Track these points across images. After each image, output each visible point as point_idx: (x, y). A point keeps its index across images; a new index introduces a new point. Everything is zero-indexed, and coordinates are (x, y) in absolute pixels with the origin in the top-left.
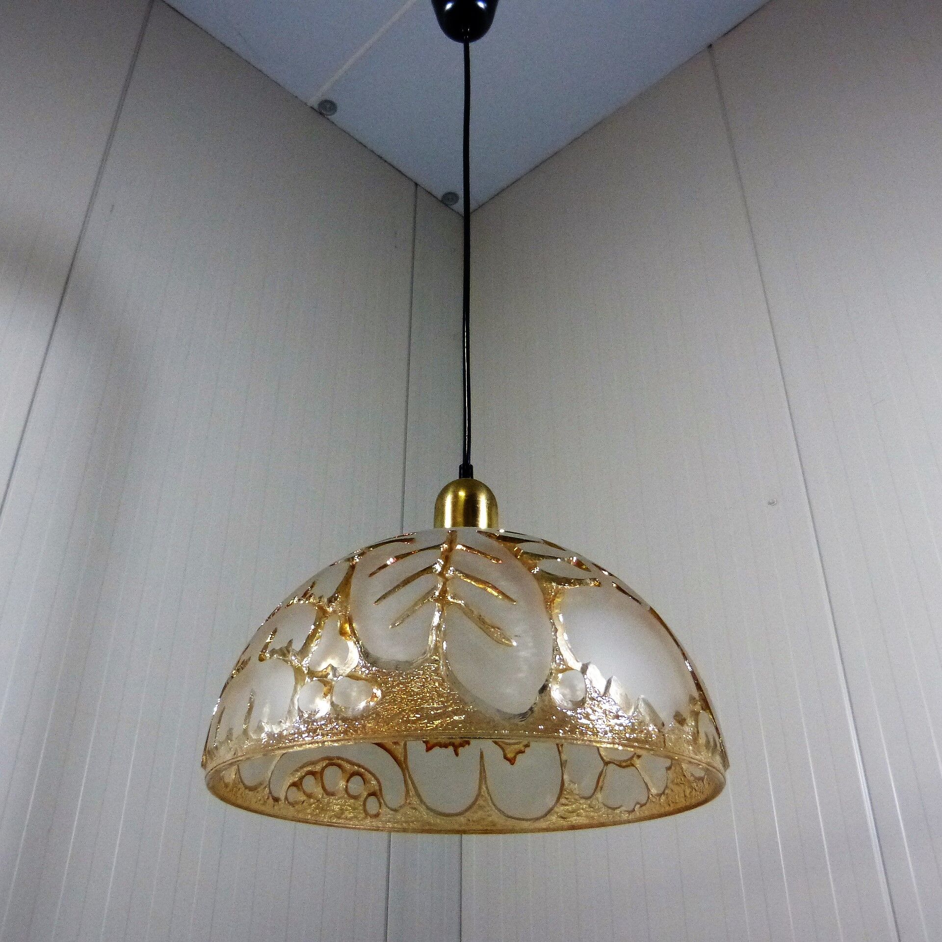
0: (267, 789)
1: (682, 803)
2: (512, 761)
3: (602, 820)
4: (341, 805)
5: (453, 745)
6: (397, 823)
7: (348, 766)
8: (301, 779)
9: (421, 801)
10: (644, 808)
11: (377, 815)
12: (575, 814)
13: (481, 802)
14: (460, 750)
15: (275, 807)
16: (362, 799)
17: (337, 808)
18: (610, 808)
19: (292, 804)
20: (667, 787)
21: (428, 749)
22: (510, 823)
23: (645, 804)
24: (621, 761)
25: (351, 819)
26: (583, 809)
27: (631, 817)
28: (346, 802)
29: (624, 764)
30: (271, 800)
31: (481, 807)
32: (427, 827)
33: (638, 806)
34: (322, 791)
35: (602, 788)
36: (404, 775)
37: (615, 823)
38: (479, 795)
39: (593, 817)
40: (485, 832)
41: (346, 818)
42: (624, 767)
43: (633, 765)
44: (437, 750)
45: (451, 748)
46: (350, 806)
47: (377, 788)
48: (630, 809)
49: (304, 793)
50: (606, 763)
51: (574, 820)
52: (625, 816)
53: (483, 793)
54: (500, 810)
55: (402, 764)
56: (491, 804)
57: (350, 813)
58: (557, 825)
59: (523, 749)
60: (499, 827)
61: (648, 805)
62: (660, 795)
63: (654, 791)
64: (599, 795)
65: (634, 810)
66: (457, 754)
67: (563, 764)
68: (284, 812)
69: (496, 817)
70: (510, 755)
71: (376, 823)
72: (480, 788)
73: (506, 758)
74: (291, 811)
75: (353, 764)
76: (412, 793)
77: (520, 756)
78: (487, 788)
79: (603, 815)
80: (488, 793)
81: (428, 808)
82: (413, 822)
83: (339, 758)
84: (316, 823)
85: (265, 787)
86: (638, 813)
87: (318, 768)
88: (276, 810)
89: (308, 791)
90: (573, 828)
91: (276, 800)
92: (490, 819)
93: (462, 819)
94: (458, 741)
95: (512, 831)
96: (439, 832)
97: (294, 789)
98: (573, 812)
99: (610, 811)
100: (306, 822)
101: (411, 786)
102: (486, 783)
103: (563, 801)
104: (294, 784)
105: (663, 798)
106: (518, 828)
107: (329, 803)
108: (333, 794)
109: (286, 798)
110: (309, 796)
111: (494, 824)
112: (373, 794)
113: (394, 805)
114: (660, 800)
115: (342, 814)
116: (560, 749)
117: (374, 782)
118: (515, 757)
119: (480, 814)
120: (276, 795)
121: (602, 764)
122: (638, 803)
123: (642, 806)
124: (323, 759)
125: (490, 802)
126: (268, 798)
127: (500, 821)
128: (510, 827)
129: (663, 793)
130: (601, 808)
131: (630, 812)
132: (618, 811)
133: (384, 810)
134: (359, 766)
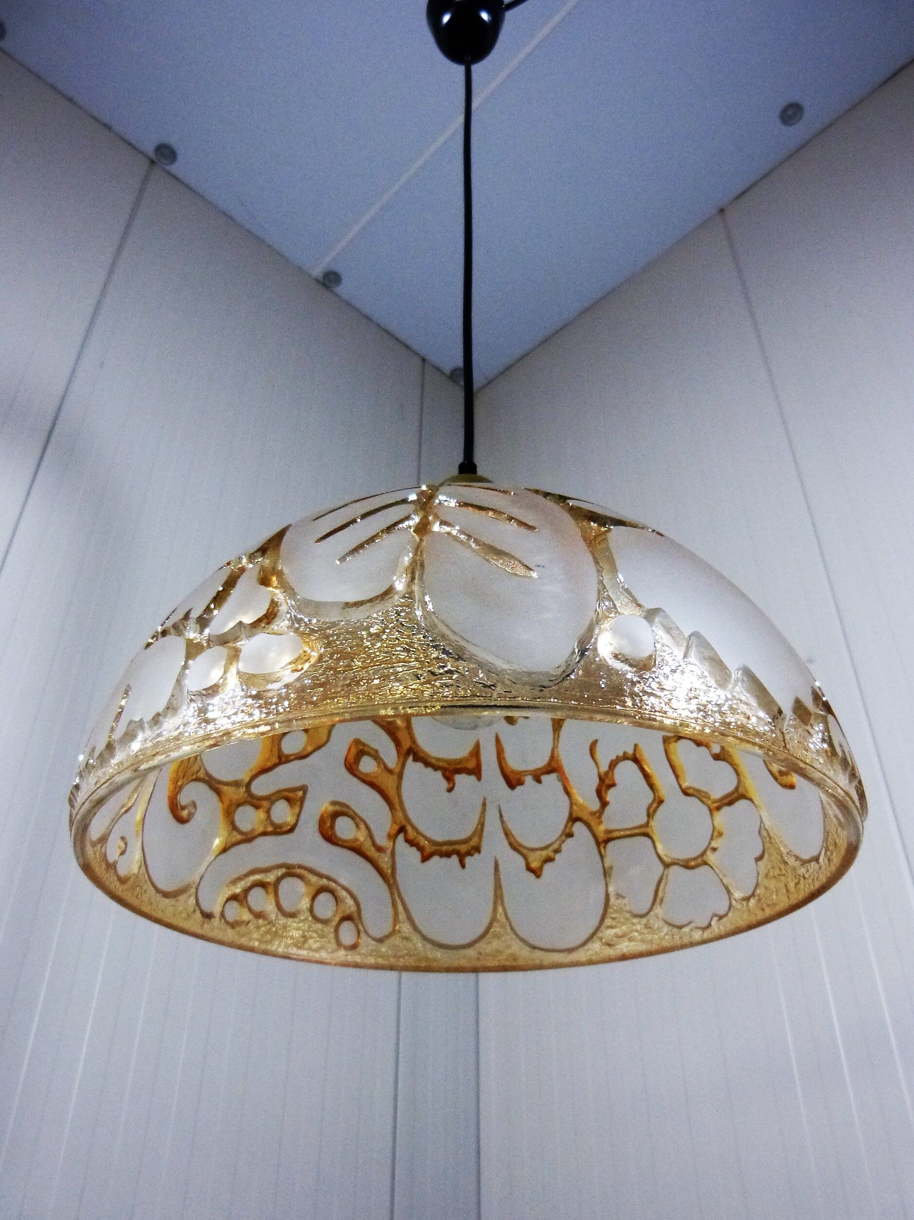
0: (192, 898)
1: (784, 902)
2: (537, 873)
3: (665, 944)
4: (304, 931)
5: (458, 853)
6: (381, 957)
7: (313, 879)
8: (247, 891)
9: (415, 928)
10: (724, 920)
11: (354, 947)
12: (626, 939)
13: (496, 928)
14: (468, 860)
15: (206, 926)
16: (334, 923)
17: (296, 934)
18: (673, 926)
19: (233, 925)
20: (757, 885)
21: (425, 858)
22: (538, 956)
23: (726, 915)
24: (688, 861)
25: (317, 950)
26: (637, 931)
27: (707, 935)
28: (310, 926)
29: (693, 863)
30: (198, 915)
31: (497, 936)
32: (423, 964)
33: (715, 919)
34: (276, 910)
35: (662, 900)
36: (392, 894)
37: (683, 947)
38: (493, 920)
39: (651, 942)
40: (504, 969)
41: (310, 949)
42: (692, 868)
43: (705, 863)
44: (436, 859)
45: (455, 859)
46: (316, 932)
47: (353, 909)
48: (705, 924)
49: (250, 910)
50: (667, 866)
51: (625, 947)
52: (697, 936)
53: (498, 916)
54: (522, 940)
55: (389, 878)
56: (509, 931)
57: (316, 942)
58: (601, 955)
59: (552, 854)
60: (521, 962)
61: (730, 914)
62: (747, 899)
63: (738, 895)
64: (658, 910)
65: (710, 925)
66: (463, 866)
67: (607, 873)
68: (217, 934)
69: (516, 947)
70: (535, 865)
71: (351, 957)
72: (495, 910)
73: (529, 869)
74: (230, 934)
75: (320, 876)
76: (402, 916)
77: (548, 867)
78: (504, 910)
79: (664, 936)
80: (507, 918)
81: (425, 938)
82: (403, 957)
83: (300, 867)
84: (265, 953)
85: (190, 896)
86: (717, 928)
87: (271, 878)
88: (206, 929)
89: (257, 908)
90: (624, 958)
91: (208, 916)
92: (510, 951)
93: (471, 952)
94: (463, 848)
95: (540, 967)
96: (439, 970)
97: (235, 904)
98: (622, 937)
99: (675, 930)
100: (252, 950)
101: (400, 908)
102: (502, 902)
103: (608, 922)
104: (234, 898)
105: (752, 901)
106: (546, 963)
107: (285, 927)
108: (293, 915)
109: (222, 915)
110: (259, 915)
111: (515, 958)
112: (348, 918)
113: (379, 934)
114: (748, 905)
115: (305, 942)
116: (603, 851)
117: (350, 902)
118: (541, 868)
119: (495, 945)
120: (206, 908)
121: (661, 867)
122: (715, 915)
123: (721, 918)
124: (279, 867)
125: (508, 928)
126: (194, 911)
127: (525, 954)
128: (538, 962)
129: (753, 895)
130: (662, 927)
131: (704, 929)
132: (686, 930)
133: (364, 938)
134: (329, 878)
